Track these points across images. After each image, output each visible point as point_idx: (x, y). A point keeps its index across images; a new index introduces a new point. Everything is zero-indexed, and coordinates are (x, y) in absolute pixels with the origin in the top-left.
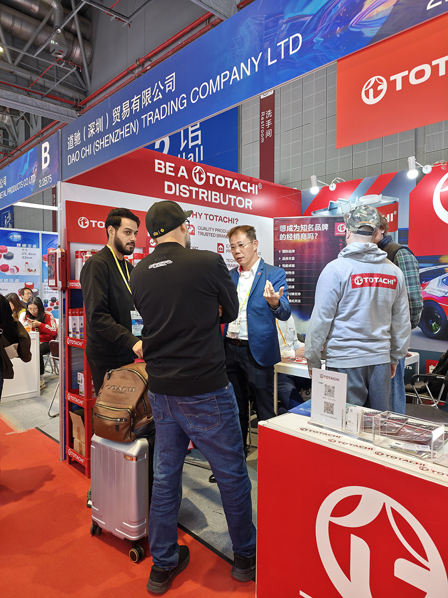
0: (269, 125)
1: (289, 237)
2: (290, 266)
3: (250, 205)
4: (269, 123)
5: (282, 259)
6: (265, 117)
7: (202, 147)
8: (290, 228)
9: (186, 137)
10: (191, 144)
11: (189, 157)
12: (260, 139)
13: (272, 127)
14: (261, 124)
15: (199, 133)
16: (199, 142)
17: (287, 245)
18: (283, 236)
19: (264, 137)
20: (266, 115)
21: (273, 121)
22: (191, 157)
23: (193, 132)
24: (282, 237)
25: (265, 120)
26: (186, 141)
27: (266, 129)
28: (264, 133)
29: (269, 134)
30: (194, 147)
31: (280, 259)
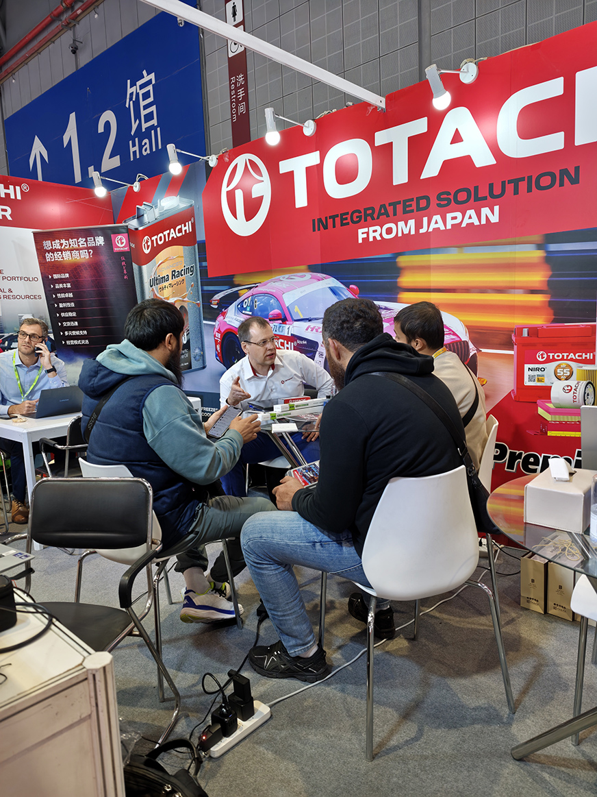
0: (241, 96)
1: (57, 257)
2: (67, 295)
3: (7, 214)
4: (241, 93)
5: (54, 286)
6: (235, 84)
7: (159, 129)
8: (56, 245)
9: (138, 116)
10: (144, 126)
11: (143, 144)
12: (232, 117)
13: (246, 98)
14: (231, 96)
15: (153, 108)
16: (154, 122)
17: (59, 267)
18: (49, 255)
19: (237, 113)
20: (236, 81)
21: (246, 91)
22: (146, 144)
23: (146, 107)
24: (49, 257)
25: (236, 89)
26: (138, 121)
27: (238, 102)
28: (236, 108)
29: (242, 109)
30: (149, 129)
31: (52, 286)
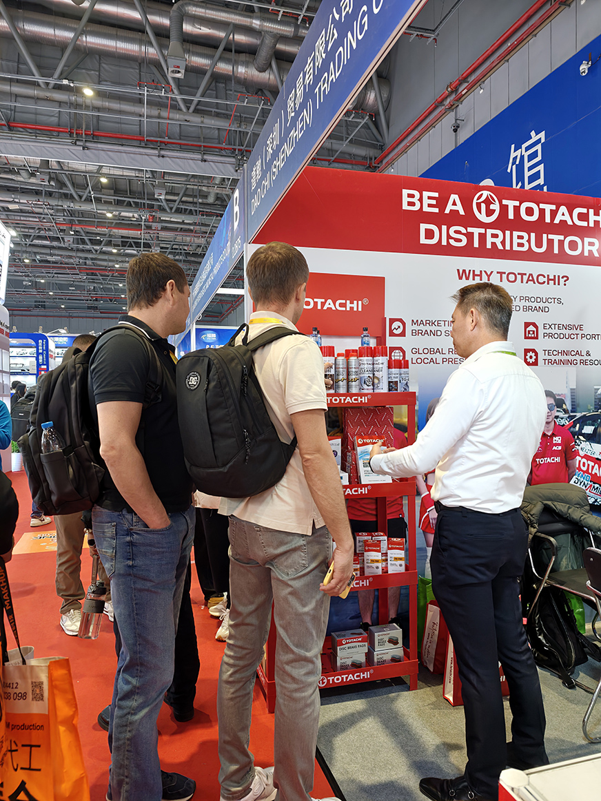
3: (594, 249)
7: (545, 187)
10: (527, 187)
15: (541, 168)
16: (541, 181)
23: (530, 169)
30: (533, 188)
